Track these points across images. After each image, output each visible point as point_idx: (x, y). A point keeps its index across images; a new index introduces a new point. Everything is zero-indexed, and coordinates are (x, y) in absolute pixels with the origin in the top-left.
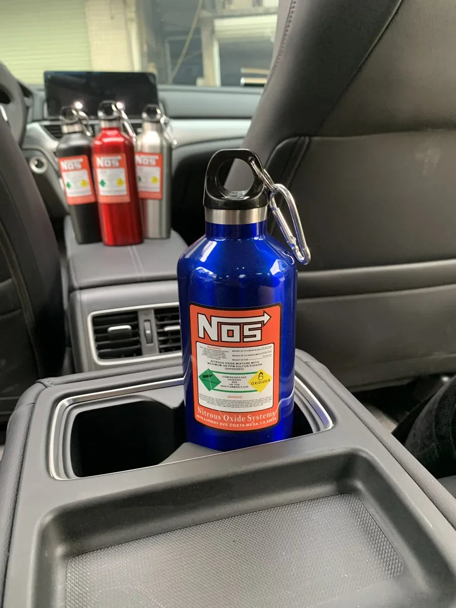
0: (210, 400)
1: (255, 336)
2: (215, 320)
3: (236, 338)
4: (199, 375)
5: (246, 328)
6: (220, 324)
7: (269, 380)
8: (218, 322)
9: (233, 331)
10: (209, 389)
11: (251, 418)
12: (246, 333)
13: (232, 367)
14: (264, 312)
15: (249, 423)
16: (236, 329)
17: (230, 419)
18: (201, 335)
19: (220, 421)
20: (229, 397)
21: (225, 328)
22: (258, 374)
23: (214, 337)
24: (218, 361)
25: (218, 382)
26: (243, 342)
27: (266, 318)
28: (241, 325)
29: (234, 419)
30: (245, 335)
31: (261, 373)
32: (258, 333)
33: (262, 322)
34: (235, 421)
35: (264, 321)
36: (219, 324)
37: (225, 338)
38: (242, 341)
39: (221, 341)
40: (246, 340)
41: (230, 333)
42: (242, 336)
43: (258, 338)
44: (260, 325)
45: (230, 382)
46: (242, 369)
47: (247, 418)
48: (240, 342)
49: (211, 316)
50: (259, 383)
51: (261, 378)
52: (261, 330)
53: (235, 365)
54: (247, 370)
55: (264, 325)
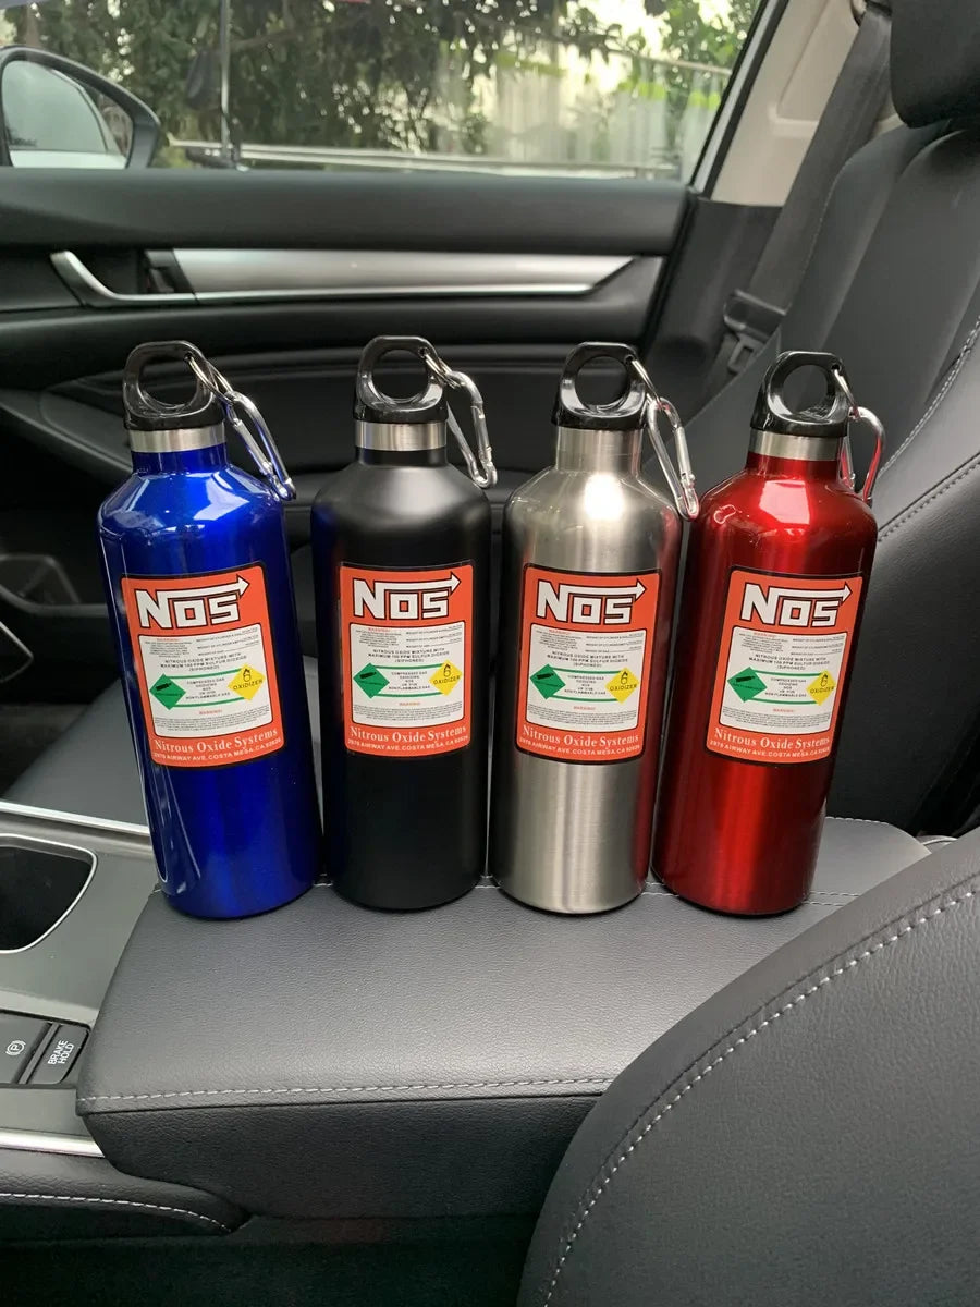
1: (228, 614)
6: (172, 601)
7: (261, 681)
10: (169, 707)
16: (198, 606)
17: (207, 748)
18: (145, 623)
19: (192, 755)
20: (201, 713)
22: (243, 671)
41: (190, 614)
42: (209, 616)
46: (216, 667)
54: (224, 667)
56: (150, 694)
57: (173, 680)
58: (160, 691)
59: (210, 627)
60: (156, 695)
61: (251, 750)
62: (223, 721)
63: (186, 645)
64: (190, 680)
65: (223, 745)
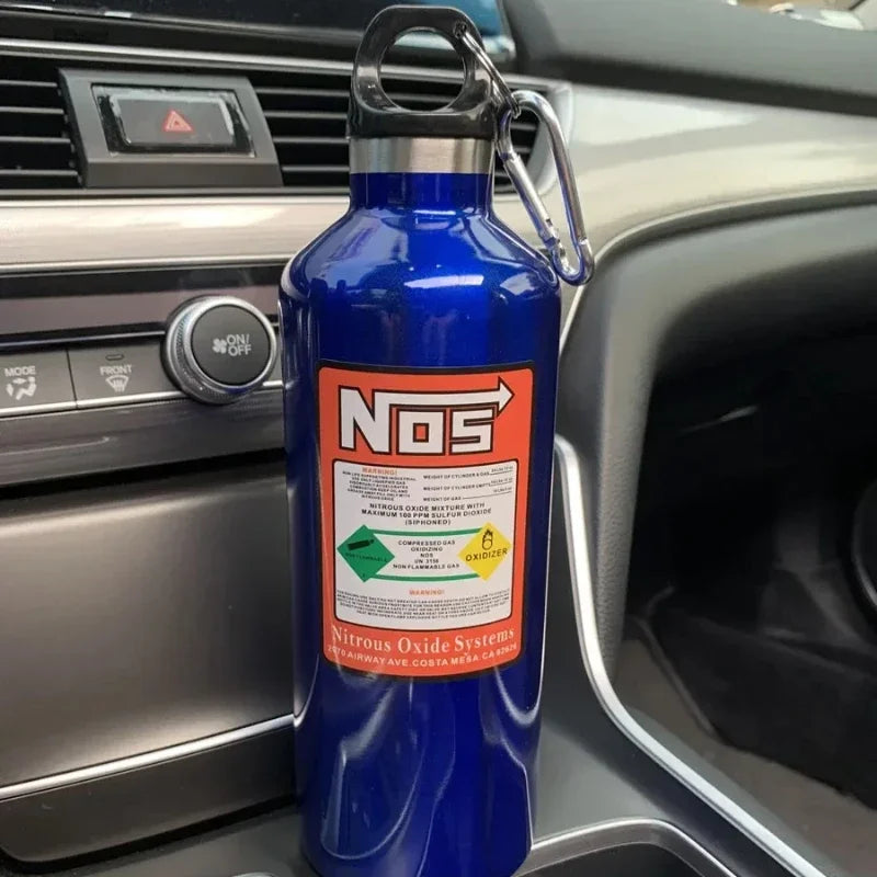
0: (365, 604)
1: (477, 439)
2: (383, 401)
3: (435, 444)
4: (338, 544)
5: (459, 417)
6: (397, 410)
7: (505, 551)
8: (391, 406)
9: (427, 425)
10: (364, 578)
11: (461, 644)
12: (459, 430)
13: (422, 518)
14: (500, 380)
15: (460, 655)
16: (435, 421)
18: (348, 441)
19: (388, 656)
20: (412, 593)
21: (408, 420)
22: (483, 532)
23: (380, 443)
24: (387, 503)
25: (386, 557)
26: (451, 453)
27: (502, 397)
28: (447, 411)
29: (422, 649)
30: (454, 435)
31: (489, 533)
32: (484, 432)
33: (493, 406)
34: (426, 652)
35: (497, 404)
36: (394, 409)
37: (407, 444)
38: (447, 453)
39: (398, 453)
40: (456, 448)
41: (421, 433)
42: (449, 439)
43: (485, 445)
44: (488, 414)
45: (417, 555)
46: (445, 522)
47: (453, 645)
48: (443, 453)
49: (374, 391)
50: (485, 556)
51: (487, 544)
52: (492, 424)
53: (430, 512)
54: (457, 523)
55: (499, 412)
56: (338, 555)
57: (376, 535)
58: (353, 552)
59: (448, 457)
60: (346, 556)
61: (476, 658)
62: (442, 607)
63: (408, 483)
64: (403, 538)
65: (436, 647)
